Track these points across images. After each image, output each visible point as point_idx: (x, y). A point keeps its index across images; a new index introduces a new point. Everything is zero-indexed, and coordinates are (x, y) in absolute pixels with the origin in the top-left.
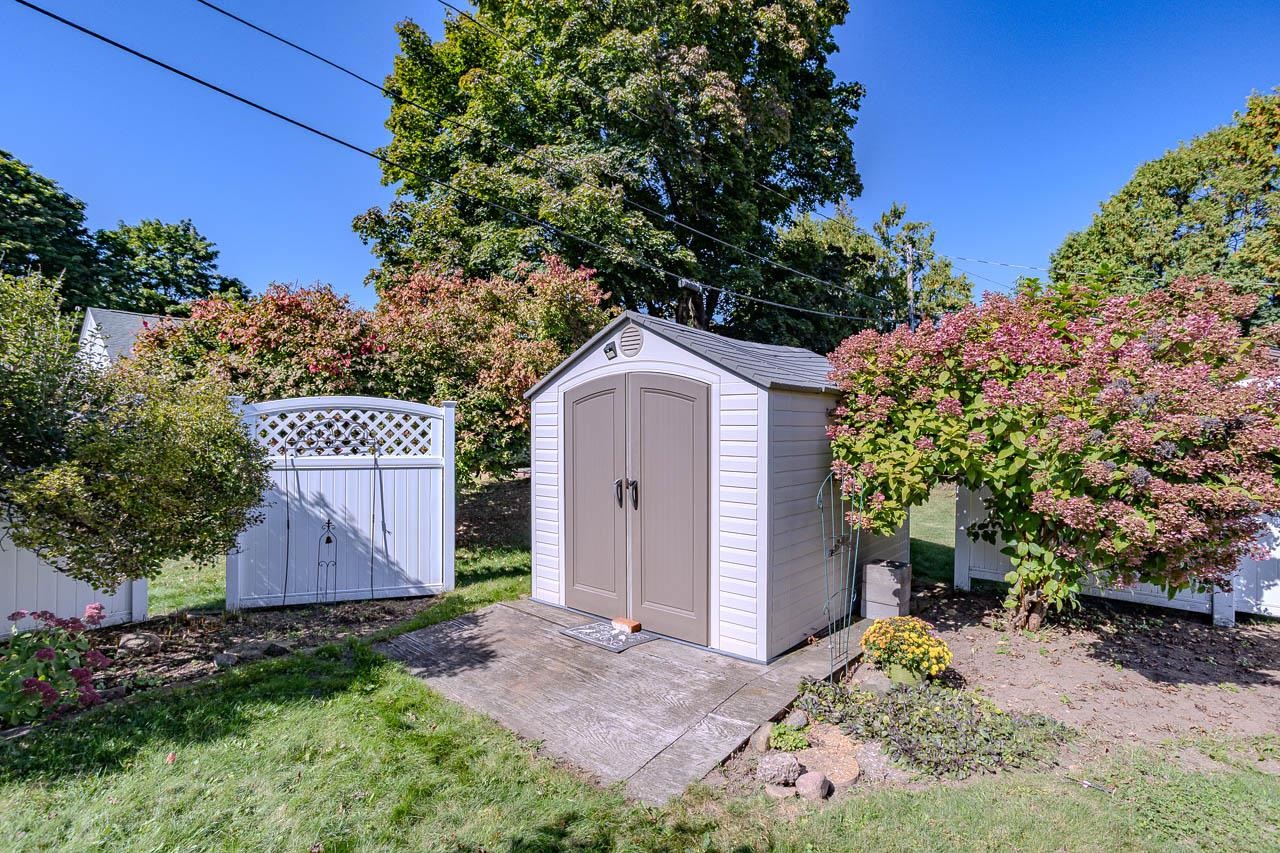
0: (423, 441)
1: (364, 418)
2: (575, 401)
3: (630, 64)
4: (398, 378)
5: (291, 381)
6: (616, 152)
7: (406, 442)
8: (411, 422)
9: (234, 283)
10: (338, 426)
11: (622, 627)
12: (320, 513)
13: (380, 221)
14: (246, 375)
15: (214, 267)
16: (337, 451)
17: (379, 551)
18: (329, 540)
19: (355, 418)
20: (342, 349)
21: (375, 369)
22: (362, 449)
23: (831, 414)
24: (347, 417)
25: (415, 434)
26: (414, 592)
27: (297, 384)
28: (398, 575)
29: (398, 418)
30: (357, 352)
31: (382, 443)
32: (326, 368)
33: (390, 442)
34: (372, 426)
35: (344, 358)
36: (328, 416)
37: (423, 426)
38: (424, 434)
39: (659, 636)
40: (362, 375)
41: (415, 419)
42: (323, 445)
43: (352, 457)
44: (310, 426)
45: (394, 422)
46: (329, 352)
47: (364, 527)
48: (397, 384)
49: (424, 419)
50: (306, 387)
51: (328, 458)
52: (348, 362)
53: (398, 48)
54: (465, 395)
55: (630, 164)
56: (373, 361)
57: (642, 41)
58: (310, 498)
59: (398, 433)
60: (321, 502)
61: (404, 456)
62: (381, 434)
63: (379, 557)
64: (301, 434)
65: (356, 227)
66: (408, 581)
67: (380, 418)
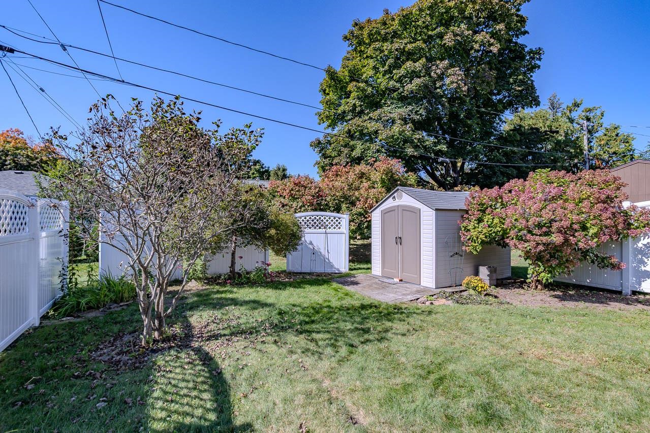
0: (339, 225)
1: (322, 218)
2: (384, 213)
3: (414, 75)
4: (331, 205)
5: (299, 207)
6: (410, 108)
7: (334, 225)
8: (336, 219)
9: (258, 162)
10: (315, 221)
11: (396, 280)
12: (311, 247)
13: (319, 143)
14: (286, 205)
15: (251, 155)
16: (315, 228)
17: (327, 259)
18: (314, 254)
19: (320, 218)
20: (313, 196)
21: (323, 202)
22: (322, 228)
23: (462, 217)
24: (318, 218)
25: (337, 223)
26: (337, 272)
27: (300, 208)
28: (332, 266)
29: (332, 218)
30: (318, 197)
31: (327, 225)
32: (309, 202)
33: (330, 225)
34: (325, 221)
35: (315, 199)
36: (313, 218)
37: (339, 221)
38: (339, 223)
39: (407, 282)
40: (319, 205)
41: (337, 218)
42: (311, 226)
43: (319, 230)
44: (308, 221)
45: (331, 219)
46: (310, 197)
47: (322, 251)
48: (330, 207)
49: (339, 218)
50: (303, 208)
51: (313, 230)
52: (315, 200)
53: (325, 76)
54: (352, 210)
55: (416, 112)
56: (322, 199)
57: (418, 65)
58: (308, 242)
59: (332, 223)
60: (311, 243)
61: (334, 230)
62: (327, 223)
63: (327, 261)
64: (305, 223)
65: (311, 146)
66: (335, 268)
67: (327, 218)
